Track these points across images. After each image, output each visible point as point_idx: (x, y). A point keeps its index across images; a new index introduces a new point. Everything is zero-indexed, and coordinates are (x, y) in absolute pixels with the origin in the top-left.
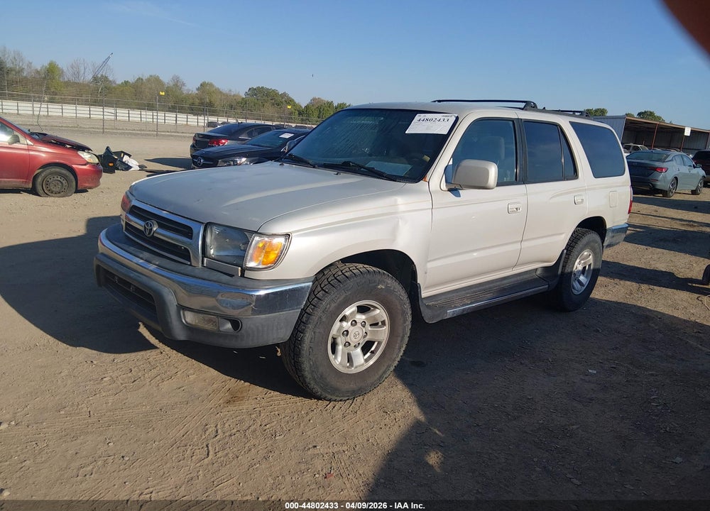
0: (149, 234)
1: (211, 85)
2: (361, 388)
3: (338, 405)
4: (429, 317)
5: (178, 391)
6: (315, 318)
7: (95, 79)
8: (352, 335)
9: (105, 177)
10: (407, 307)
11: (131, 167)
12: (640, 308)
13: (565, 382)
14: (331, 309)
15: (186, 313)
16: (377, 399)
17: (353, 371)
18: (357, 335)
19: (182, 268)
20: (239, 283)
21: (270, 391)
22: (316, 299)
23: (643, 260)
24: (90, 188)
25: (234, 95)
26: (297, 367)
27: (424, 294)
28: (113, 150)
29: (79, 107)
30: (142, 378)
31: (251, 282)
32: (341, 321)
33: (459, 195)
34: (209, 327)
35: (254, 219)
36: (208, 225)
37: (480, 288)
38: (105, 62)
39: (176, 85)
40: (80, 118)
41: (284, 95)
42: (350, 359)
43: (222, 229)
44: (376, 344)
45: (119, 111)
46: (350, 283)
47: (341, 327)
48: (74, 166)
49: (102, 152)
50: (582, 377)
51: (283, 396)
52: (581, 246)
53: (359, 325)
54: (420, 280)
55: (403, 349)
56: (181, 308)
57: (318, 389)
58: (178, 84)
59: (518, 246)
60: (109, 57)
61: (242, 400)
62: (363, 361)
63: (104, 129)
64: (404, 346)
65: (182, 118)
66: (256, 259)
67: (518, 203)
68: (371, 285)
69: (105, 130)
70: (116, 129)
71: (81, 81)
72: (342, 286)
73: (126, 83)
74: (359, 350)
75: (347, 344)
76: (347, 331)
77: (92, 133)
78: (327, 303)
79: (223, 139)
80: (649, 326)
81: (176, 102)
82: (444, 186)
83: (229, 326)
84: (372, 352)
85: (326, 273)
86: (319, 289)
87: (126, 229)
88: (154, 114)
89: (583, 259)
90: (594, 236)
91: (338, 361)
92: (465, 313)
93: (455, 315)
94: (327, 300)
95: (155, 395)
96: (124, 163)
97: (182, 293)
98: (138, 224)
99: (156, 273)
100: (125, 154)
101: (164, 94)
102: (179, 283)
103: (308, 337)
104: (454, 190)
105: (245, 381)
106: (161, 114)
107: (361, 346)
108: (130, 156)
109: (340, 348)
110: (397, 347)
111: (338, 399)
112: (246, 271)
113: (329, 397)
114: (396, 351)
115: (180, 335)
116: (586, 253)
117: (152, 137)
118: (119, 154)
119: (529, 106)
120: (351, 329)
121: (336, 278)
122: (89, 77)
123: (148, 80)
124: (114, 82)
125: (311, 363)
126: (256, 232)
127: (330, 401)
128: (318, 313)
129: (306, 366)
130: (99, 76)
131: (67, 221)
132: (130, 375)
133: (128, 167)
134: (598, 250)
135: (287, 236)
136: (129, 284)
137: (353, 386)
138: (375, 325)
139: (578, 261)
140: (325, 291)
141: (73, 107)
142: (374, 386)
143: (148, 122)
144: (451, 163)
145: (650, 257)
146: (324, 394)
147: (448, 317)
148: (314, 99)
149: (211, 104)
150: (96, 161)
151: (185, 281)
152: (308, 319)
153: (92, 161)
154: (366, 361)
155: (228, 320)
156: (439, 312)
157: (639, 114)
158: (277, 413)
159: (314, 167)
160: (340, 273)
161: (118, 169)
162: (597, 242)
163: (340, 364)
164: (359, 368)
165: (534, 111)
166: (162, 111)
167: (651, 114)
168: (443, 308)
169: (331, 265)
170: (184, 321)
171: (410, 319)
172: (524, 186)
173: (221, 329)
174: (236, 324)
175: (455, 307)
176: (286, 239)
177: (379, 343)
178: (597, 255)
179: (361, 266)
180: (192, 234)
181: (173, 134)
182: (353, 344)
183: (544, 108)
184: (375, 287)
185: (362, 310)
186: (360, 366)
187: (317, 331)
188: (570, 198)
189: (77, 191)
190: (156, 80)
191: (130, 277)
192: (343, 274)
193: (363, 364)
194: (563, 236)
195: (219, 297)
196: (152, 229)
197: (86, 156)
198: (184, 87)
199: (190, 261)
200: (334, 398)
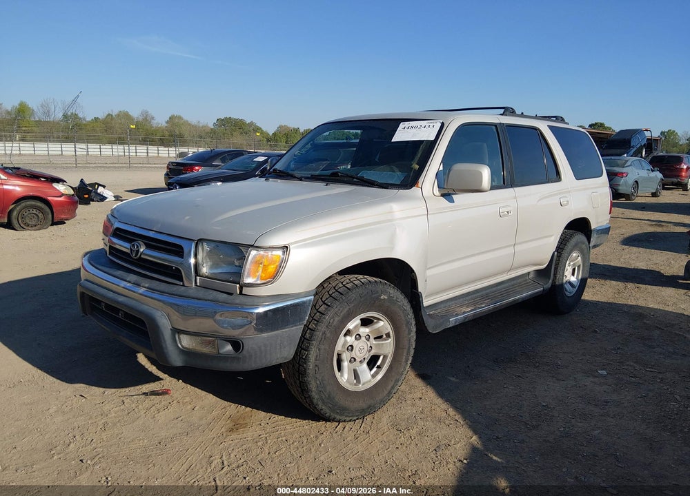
0: (136, 255)
1: (180, 118)
2: (370, 406)
3: (348, 426)
4: (433, 327)
5: (176, 421)
6: (318, 334)
7: (65, 116)
8: (357, 349)
9: (81, 209)
10: (411, 316)
11: (106, 198)
12: (631, 306)
13: (576, 385)
14: (335, 323)
15: (182, 336)
16: (387, 417)
17: (361, 388)
18: (362, 349)
19: (174, 289)
20: (237, 301)
21: (274, 415)
22: (318, 314)
23: (621, 260)
24: (67, 220)
25: (202, 127)
26: (304, 388)
27: (426, 302)
28: (87, 182)
29: (51, 145)
30: (136, 410)
31: (250, 299)
32: (345, 335)
33: (452, 201)
34: (206, 350)
35: (248, 232)
36: (199, 242)
37: (479, 294)
38: (74, 101)
39: (145, 119)
40: (53, 155)
41: (251, 124)
42: (356, 376)
43: (213, 245)
44: (381, 358)
45: (90, 146)
46: (353, 295)
47: (346, 342)
48: (49, 198)
49: (76, 184)
50: (591, 379)
51: (289, 419)
52: (570, 247)
53: (363, 339)
54: (421, 288)
55: (410, 362)
56: (176, 331)
57: (326, 410)
58: (147, 118)
59: (511, 250)
60: (78, 96)
61: (245, 427)
62: (370, 377)
63: (76, 164)
64: (411, 358)
65: (153, 150)
66: (254, 276)
67: (509, 206)
68: (373, 296)
69: (78, 165)
70: (89, 163)
71: (52, 120)
72: (344, 298)
73: (96, 119)
74: (365, 365)
75: (353, 360)
76: (352, 346)
77: (65, 168)
78: (330, 317)
79: (197, 166)
80: (645, 323)
81: (146, 135)
82: (437, 192)
83: (229, 348)
84: (378, 367)
85: (325, 286)
86: (321, 303)
87: (110, 253)
88: (126, 148)
89: (572, 261)
90: (580, 237)
91: (344, 378)
92: (466, 320)
93: (457, 323)
94: (331, 313)
95: (152, 427)
96: (99, 194)
97: (176, 316)
98: (123, 246)
99: (146, 296)
100: (99, 185)
101: (134, 127)
102: (172, 305)
103: (313, 354)
104: (447, 195)
105: (246, 406)
106: (133, 147)
107: (366, 361)
108: (104, 187)
109: (345, 364)
110: (404, 360)
111: (348, 419)
112: (244, 288)
113: (338, 417)
114: (403, 364)
115: (177, 360)
116: (574, 255)
117: (125, 169)
118: (93, 185)
119: (508, 111)
120: (356, 344)
121: (337, 291)
122: (59, 115)
123: (118, 115)
124: (84, 119)
125: (318, 382)
126: (252, 246)
127: (339, 422)
128: (322, 328)
129: (313, 386)
130: (69, 114)
131: (45, 253)
132: (122, 407)
133: (103, 198)
134: (586, 251)
135: (285, 248)
136: (117, 310)
137: (362, 404)
138: (379, 338)
139: (568, 262)
140: (327, 305)
141: (44, 145)
142: (383, 402)
143: (120, 156)
144: (441, 168)
145: (628, 256)
146: (334, 415)
147: (451, 326)
148: (280, 127)
149: (181, 136)
150: (72, 192)
151: (178, 303)
152: (312, 335)
153: (67, 193)
154: (373, 376)
155: (228, 341)
156: (441, 321)
157: (590, 126)
158: (284, 438)
159: (301, 180)
160: (341, 285)
161: (93, 201)
162: (584, 243)
163: (348, 381)
164: (366, 385)
165: (513, 116)
166: (133, 144)
167: (602, 125)
168: (445, 317)
169: (330, 278)
170: (179, 345)
171: (415, 329)
172: (512, 189)
173: (221, 351)
174: (237, 345)
175: (457, 315)
176: (284, 252)
177: (385, 357)
178: (585, 256)
179: (361, 276)
180: (183, 252)
181: (145, 165)
182: (358, 360)
183: (522, 113)
184: (378, 298)
185: (366, 322)
186: (367, 382)
187: (322, 347)
188: (556, 200)
189: (54, 224)
190: (126, 116)
191: (118, 302)
192: (344, 286)
193: (370, 381)
194: (553, 238)
195: (218, 317)
196: (139, 250)
197: (60, 187)
198: (153, 121)
199: (182, 281)
200: (343, 418)
